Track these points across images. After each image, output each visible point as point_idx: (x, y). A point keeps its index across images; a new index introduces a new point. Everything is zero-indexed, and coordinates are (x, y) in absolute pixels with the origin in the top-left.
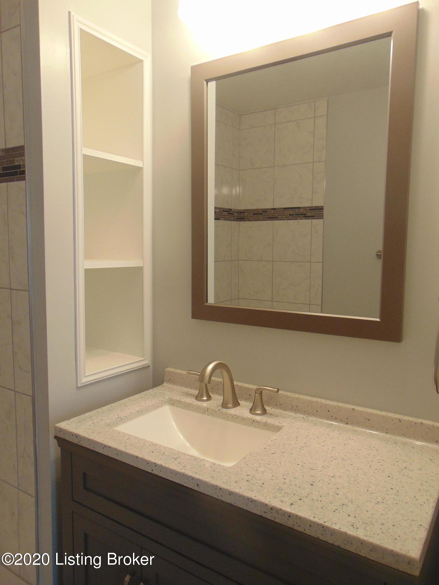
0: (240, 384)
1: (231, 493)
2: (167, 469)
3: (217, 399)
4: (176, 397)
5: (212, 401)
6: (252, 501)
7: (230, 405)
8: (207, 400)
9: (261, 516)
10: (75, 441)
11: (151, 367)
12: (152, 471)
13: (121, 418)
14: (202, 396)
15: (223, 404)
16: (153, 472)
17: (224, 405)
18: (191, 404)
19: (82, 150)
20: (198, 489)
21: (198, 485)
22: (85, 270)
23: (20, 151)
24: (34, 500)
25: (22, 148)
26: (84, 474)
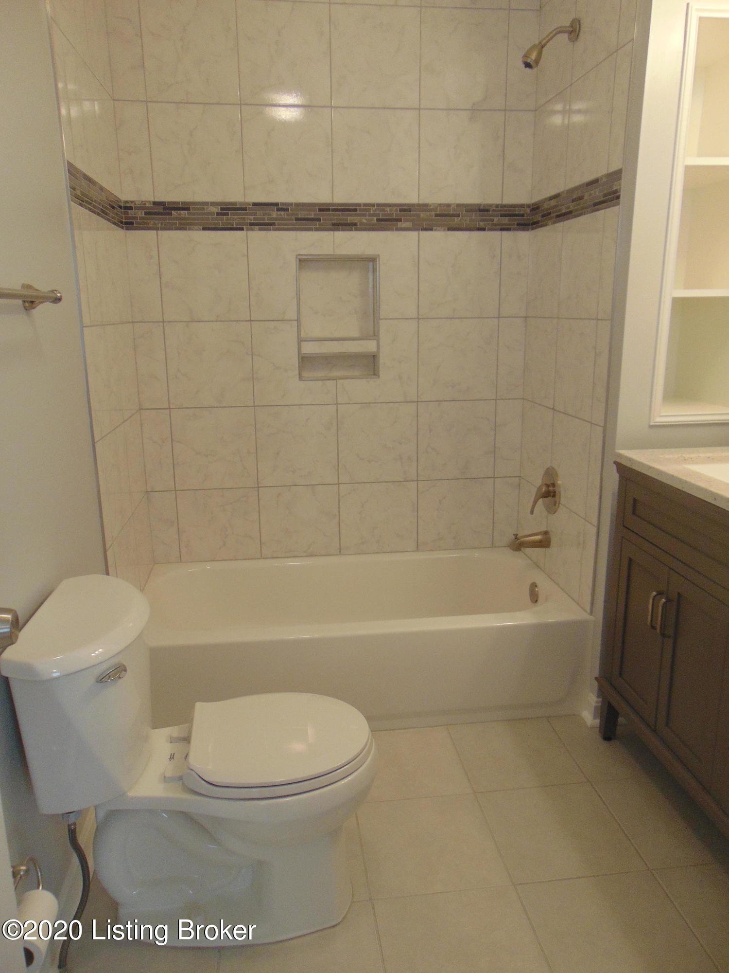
10: (629, 465)
22: (674, 298)
23: (616, 175)
24: (594, 530)
25: (619, 172)
26: (635, 500)
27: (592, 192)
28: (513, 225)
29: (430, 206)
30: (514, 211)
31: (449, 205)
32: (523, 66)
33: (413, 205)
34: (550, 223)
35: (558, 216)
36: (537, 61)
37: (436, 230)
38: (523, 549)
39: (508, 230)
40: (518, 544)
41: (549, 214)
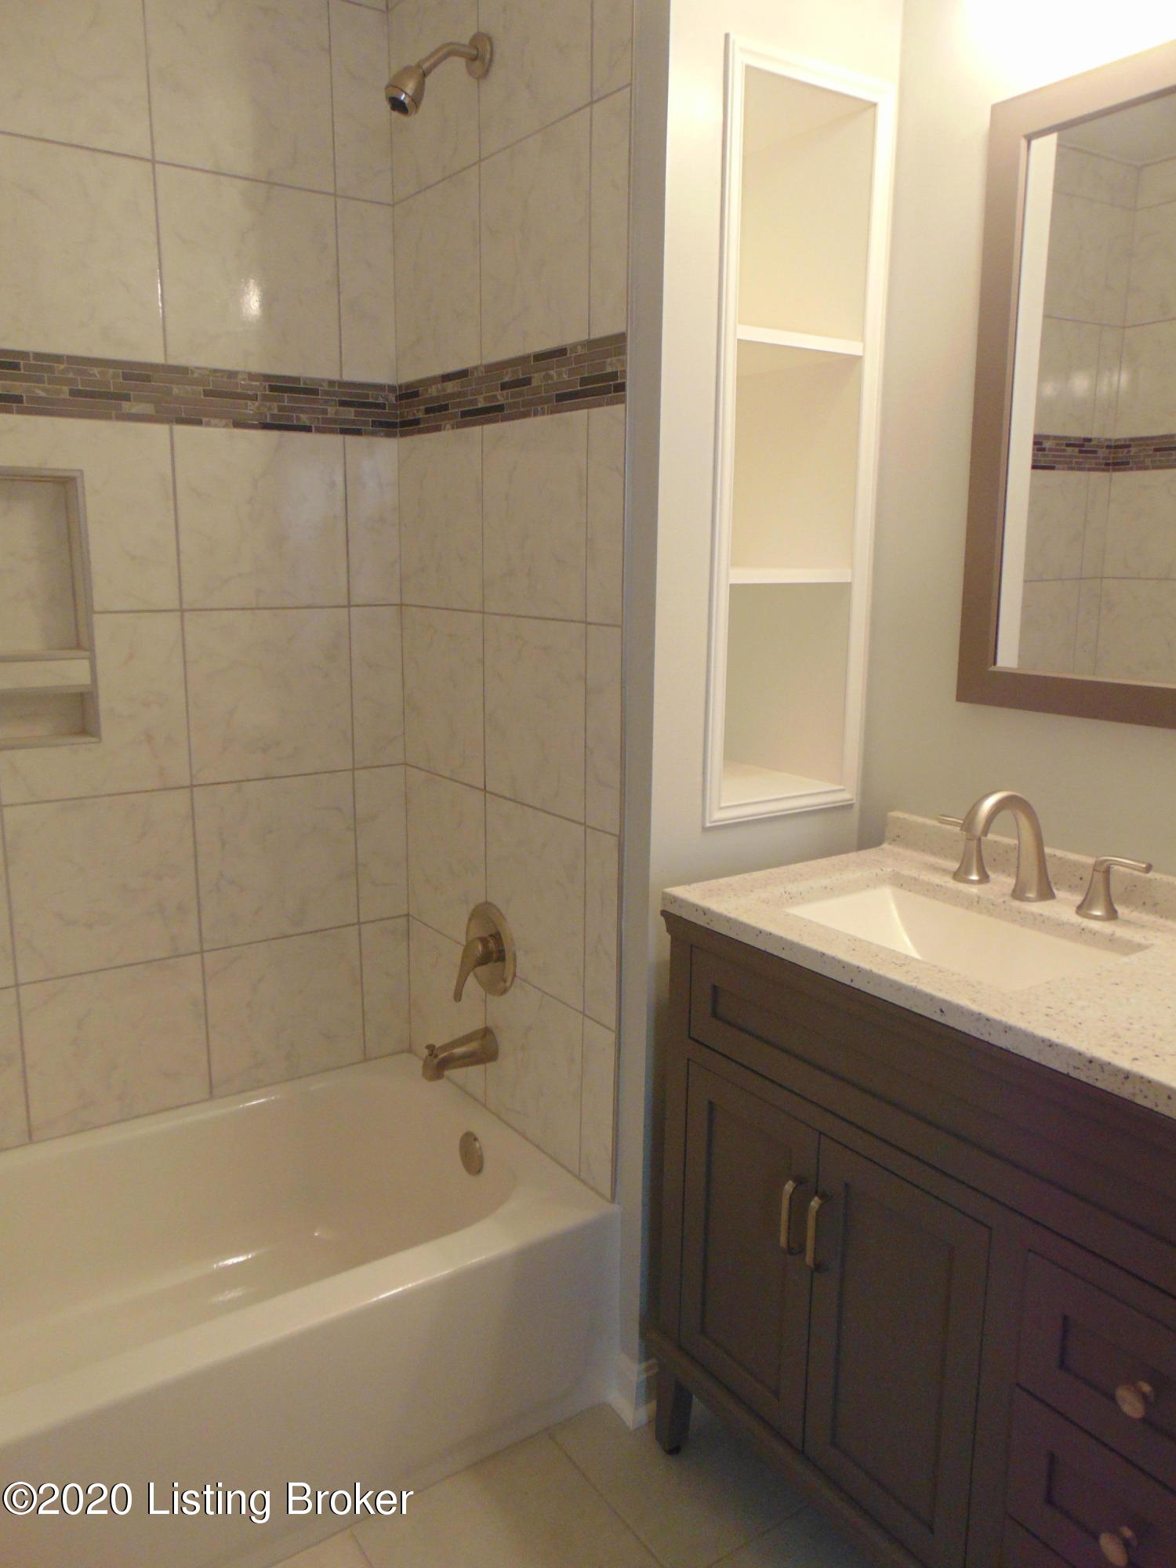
0: (1059, 853)
1: (1007, 1029)
2: (881, 980)
3: (1002, 882)
4: (908, 871)
5: (989, 885)
6: (1051, 1045)
7: (1031, 895)
8: (980, 882)
9: (1068, 1076)
10: (702, 921)
11: (856, 809)
12: (852, 981)
13: (789, 893)
14: (968, 872)
15: (1014, 891)
16: (853, 985)
17: (1018, 894)
18: (941, 886)
19: (739, 331)
20: (942, 1020)
21: (942, 1011)
22: (732, 586)
23: (617, 343)
24: (612, 1036)
25: (621, 338)
26: (715, 988)
27: (552, 372)
28: (365, 423)
29: (193, 373)
30: (367, 396)
31: (232, 374)
32: (387, 106)
33: (154, 367)
34: (448, 426)
35: (464, 414)
36: (417, 100)
37: (208, 425)
38: (447, 1073)
39: (358, 432)
40: (439, 1064)
41: (445, 407)
